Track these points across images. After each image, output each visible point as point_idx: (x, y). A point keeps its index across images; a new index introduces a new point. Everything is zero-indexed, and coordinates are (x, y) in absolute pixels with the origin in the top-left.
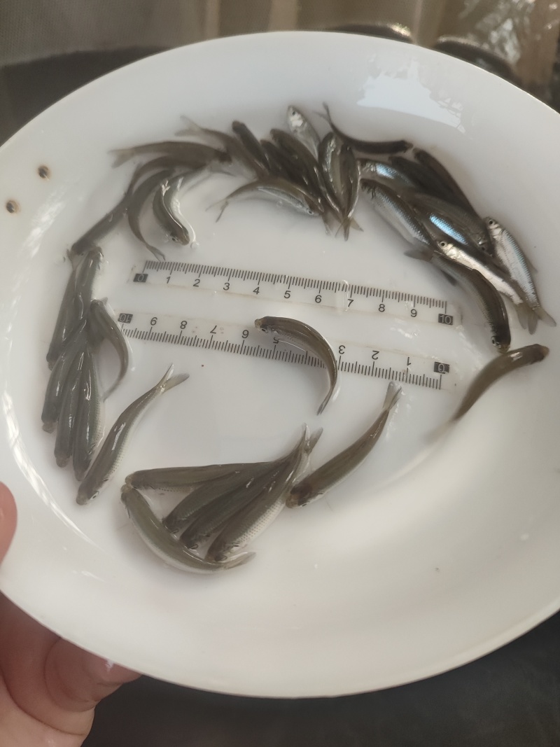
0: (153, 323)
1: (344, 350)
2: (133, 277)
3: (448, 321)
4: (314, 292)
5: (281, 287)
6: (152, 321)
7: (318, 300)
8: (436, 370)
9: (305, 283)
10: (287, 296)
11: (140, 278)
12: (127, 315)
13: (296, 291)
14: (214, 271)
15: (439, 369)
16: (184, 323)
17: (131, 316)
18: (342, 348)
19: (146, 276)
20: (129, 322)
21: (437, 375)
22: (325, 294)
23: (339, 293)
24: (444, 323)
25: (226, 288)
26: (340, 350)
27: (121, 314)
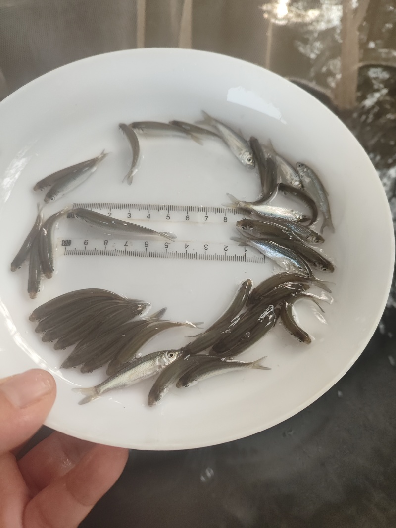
0: (86, 244)
1: (207, 247)
4: (184, 214)
5: (163, 213)
6: (85, 243)
7: (187, 219)
9: (179, 209)
10: (168, 218)
12: (67, 241)
13: (173, 214)
14: (120, 206)
16: (106, 242)
17: (70, 241)
18: (206, 246)
20: (70, 245)
22: (191, 214)
23: (199, 213)
25: (129, 217)
26: (206, 247)
27: (63, 240)
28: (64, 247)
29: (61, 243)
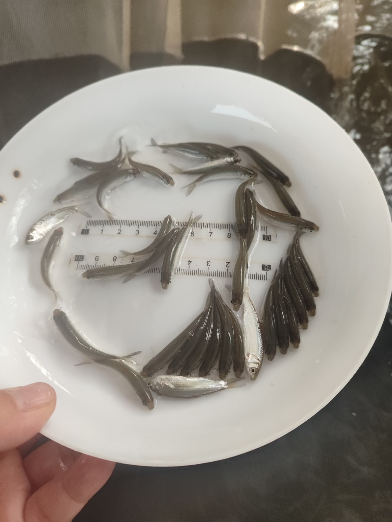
0: (97, 259)
1: (210, 264)
2: (81, 231)
3: (268, 239)
6: (96, 258)
7: (192, 235)
8: (263, 269)
11: (85, 232)
12: (80, 256)
14: (129, 223)
15: (265, 269)
16: (115, 258)
17: (83, 256)
18: (209, 262)
19: (88, 230)
20: (82, 260)
21: (264, 272)
22: (196, 230)
23: (204, 229)
24: (266, 240)
25: (137, 233)
26: (208, 264)
27: (76, 256)
28: (77, 262)
29: (74, 258)
